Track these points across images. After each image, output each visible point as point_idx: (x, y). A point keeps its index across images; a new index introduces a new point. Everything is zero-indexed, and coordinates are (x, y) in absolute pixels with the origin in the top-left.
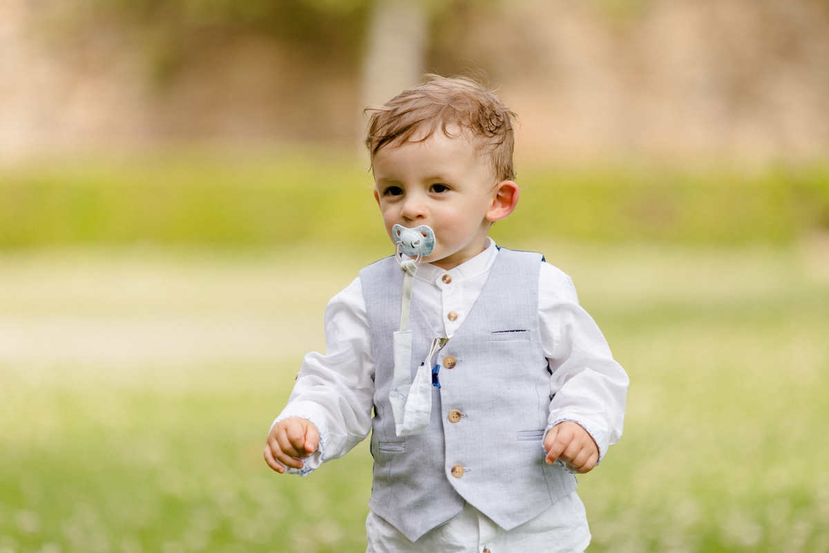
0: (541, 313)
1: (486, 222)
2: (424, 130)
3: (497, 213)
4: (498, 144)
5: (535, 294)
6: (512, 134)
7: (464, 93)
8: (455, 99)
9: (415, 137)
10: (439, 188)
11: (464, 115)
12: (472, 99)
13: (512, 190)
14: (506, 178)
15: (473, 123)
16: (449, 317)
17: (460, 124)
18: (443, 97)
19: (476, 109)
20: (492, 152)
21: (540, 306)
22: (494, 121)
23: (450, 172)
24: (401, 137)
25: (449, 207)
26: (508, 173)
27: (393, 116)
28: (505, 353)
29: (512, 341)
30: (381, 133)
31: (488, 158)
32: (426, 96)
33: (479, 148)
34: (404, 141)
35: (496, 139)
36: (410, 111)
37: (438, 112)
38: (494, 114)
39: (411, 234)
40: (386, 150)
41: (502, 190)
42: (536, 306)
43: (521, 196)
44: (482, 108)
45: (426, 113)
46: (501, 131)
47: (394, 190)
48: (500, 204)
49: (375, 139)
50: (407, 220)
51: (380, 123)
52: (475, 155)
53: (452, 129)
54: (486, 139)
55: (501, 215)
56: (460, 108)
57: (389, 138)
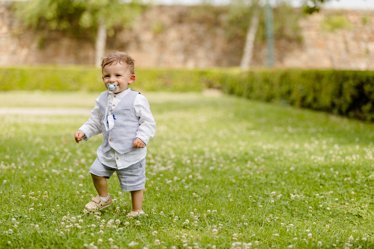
0: (134, 106)
1: (129, 84)
2: (115, 62)
3: (131, 82)
4: (131, 67)
5: (133, 102)
6: (134, 65)
7: (124, 55)
8: (122, 56)
9: (113, 64)
10: (118, 75)
11: (124, 59)
12: (126, 56)
13: (134, 77)
14: (133, 74)
15: (126, 61)
16: (113, 105)
17: (123, 61)
18: (119, 55)
19: (127, 58)
20: (130, 68)
21: (134, 105)
22: (130, 61)
23: (120, 73)
24: (110, 64)
25: (120, 79)
26: (133, 73)
27: (108, 59)
28: (124, 115)
29: (126, 112)
30: (105, 63)
31: (129, 69)
32: (116, 55)
33: (127, 67)
34: (110, 65)
35: (131, 66)
36: (112, 58)
37: (118, 59)
38: (131, 60)
39: (112, 86)
40: (106, 67)
41: (132, 76)
42: (133, 104)
43: (136, 78)
44: (128, 58)
45: (115, 59)
46: (132, 64)
47: (108, 76)
48: (131, 80)
49: (104, 64)
50: (111, 83)
51: (104, 61)
52: (126, 69)
53: (121, 62)
54: (129, 65)
55: (132, 82)
56: (123, 58)
57: (107, 64)
